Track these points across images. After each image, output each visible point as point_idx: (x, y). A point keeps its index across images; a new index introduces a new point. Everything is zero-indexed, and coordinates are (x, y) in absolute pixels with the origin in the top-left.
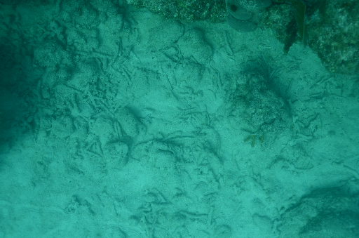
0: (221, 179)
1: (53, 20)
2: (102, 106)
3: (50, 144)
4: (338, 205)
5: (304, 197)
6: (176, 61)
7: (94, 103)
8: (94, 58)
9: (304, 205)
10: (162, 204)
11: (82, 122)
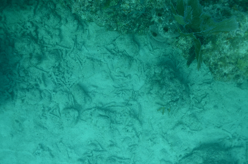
0: (141, 135)
1: (28, 21)
2: (62, 83)
3: (24, 108)
4: (217, 156)
5: (195, 149)
6: (114, 54)
7: (56, 81)
8: (57, 50)
9: (194, 155)
10: (100, 151)
11: (47, 94)
